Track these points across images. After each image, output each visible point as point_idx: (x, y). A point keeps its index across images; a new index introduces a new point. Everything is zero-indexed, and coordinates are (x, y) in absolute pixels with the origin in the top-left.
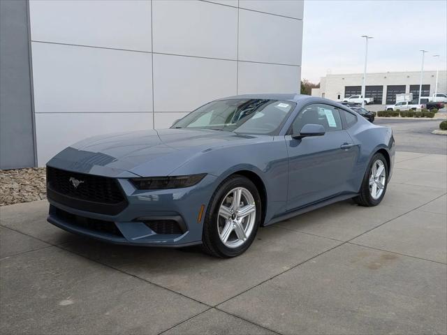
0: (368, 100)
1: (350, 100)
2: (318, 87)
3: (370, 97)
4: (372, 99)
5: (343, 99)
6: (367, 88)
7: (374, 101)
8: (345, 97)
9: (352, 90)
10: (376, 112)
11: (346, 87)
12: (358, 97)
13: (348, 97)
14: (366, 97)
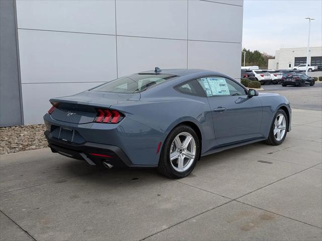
0: (313, 68)
1: (299, 68)
2: (274, 58)
3: (315, 65)
4: (316, 67)
5: (293, 67)
6: (312, 58)
7: (318, 68)
8: (295, 65)
9: (300, 61)
10: (318, 77)
11: (295, 58)
12: (305, 66)
13: (297, 65)
14: (311, 65)
